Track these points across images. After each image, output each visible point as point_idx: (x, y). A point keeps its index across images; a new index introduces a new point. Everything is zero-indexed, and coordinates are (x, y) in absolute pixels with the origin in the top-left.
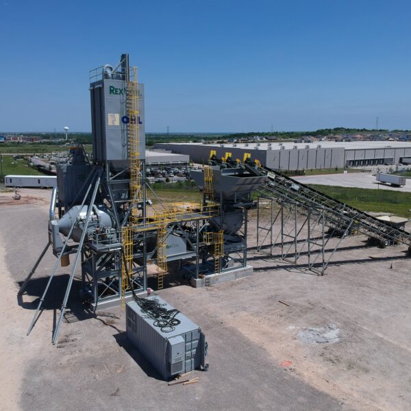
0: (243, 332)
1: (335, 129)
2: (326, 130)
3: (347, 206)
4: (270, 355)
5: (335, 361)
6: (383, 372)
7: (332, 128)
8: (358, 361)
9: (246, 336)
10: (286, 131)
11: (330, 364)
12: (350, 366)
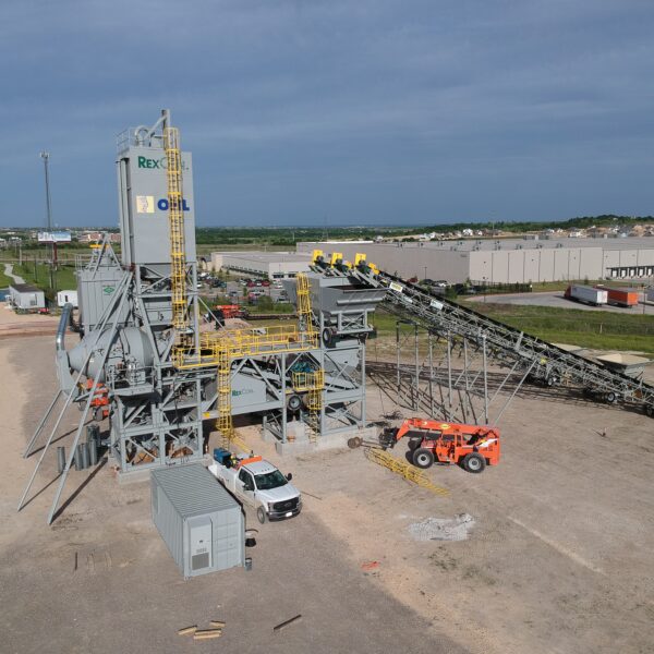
0: (325, 521)
1: (600, 218)
2: (585, 218)
3: (525, 335)
4: (352, 554)
5: (448, 566)
6: (516, 585)
7: (595, 216)
8: (485, 568)
9: (328, 525)
10: (518, 222)
11: (439, 569)
12: (468, 574)
